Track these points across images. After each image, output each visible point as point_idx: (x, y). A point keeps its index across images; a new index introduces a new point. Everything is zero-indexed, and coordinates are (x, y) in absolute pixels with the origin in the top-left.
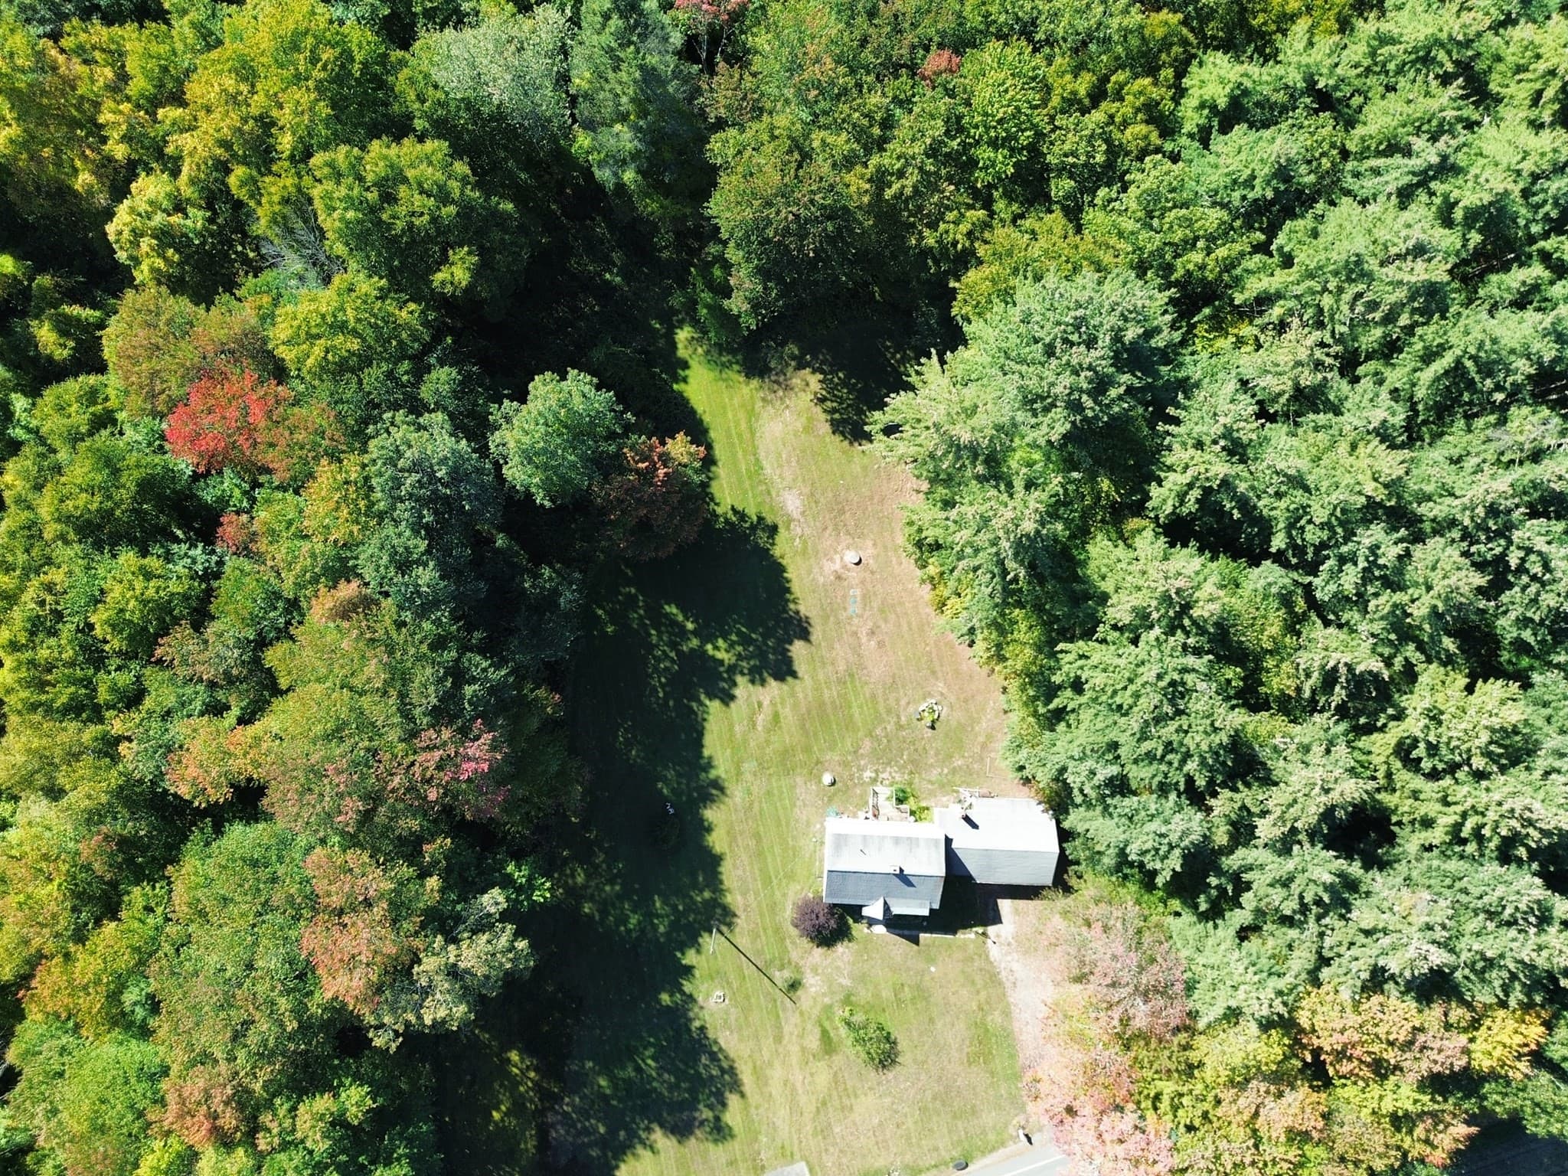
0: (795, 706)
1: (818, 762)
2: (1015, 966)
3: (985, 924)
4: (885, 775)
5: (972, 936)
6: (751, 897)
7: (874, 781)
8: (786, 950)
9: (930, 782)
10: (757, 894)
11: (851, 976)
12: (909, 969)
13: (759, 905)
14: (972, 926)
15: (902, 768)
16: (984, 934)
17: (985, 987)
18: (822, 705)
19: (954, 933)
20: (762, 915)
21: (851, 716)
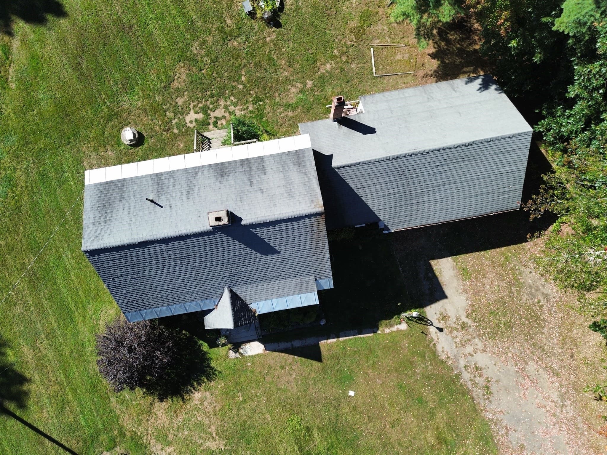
0: (62, 41)
1: (113, 115)
2: (482, 359)
3: (421, 304)
4: (219, 113)
5: (403, 326)
6: (43, 344)
7: (204, 124)
8: (113, 417)
9: (288, 106)
10: (51, 336)
11: (222, 433)
12: (312, 403)
13: (59, 355)
14: (399, 311)
15: (242, 97)
16: (422, 319)
17: (441, 404)
18: (101, 27)
19: (373, 328)
20: (65, 368)
21: (150, 35)
